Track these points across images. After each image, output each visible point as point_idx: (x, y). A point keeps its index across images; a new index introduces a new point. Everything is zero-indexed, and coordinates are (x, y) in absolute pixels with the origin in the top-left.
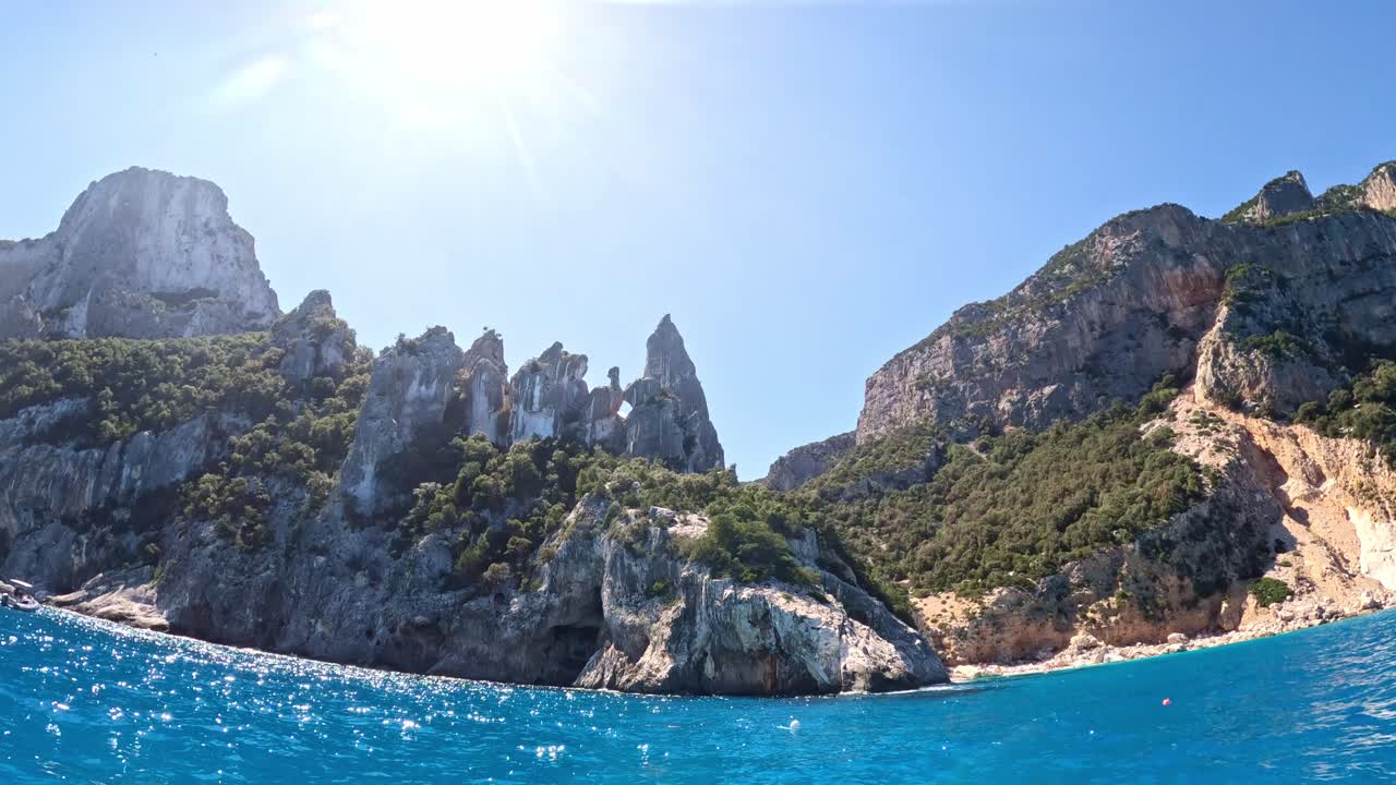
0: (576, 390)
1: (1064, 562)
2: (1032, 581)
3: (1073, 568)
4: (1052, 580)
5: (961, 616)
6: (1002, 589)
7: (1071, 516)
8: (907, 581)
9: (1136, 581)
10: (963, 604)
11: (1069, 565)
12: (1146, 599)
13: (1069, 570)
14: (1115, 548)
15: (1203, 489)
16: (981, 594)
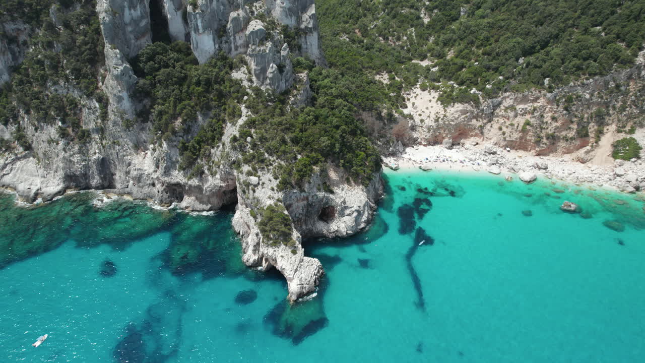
0: (222, 7)
1: (506, 91)
2: (481, 98)
3: (508, 97)
4: (492, 102)
5: (433, 116)
6: (460, 104)
7: (534, 48)
8: (425, 63)
9: (542, 116)
10: (438, 108)
11: (507, 94)
12: (542, 129)
13: (505, 98)
14: (540, 92)
15: (637, 56)
16: (449, 104)
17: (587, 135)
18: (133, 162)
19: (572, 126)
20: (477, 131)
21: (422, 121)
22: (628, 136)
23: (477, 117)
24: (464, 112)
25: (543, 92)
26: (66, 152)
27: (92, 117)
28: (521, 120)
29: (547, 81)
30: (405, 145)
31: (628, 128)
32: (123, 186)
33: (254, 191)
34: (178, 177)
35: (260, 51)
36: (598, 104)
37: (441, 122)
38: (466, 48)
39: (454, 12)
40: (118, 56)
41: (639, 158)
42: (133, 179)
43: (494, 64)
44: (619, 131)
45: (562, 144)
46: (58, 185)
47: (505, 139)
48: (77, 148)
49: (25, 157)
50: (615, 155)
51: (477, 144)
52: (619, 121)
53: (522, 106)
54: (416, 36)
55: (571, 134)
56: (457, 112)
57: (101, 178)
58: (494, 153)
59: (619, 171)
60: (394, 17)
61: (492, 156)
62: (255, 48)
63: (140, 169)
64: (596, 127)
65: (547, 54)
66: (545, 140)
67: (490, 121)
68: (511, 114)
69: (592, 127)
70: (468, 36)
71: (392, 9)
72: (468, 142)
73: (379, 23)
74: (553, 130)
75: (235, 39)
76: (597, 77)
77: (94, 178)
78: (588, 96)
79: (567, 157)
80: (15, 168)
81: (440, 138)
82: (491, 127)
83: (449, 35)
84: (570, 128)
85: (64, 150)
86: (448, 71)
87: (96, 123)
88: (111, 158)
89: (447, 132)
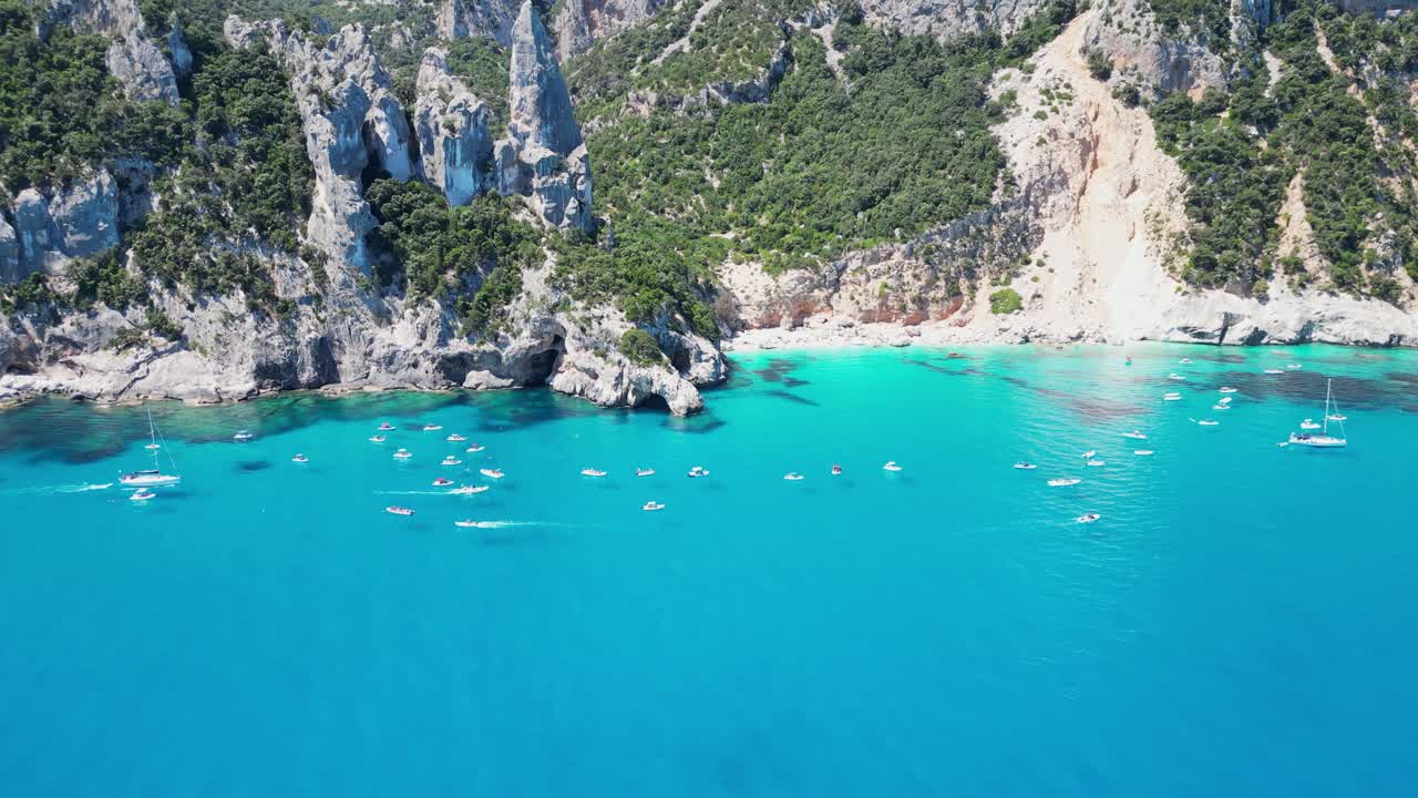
0: (480, 135)
1: (849, 250)
2: (820, 264)
3: (854, 257)
4: (835, 265)
5: (762, 291)
6: (794, 271)
7: (873, 199)
8: (730, 236)
9: (901, 276)
10: (767, 279)
11: (852, 253)
12: (904, 291)
13: (851, 259)
14: (892, 245)
15: (991, 196)
16: (779, 273)
17: (959, 293)
18: (377, 337)
19: (938, 283)
20: (823, 304)
21: (747, 298)
22: (1005, 288)
23: (819, 286)
24: (801, 280)
25: (895, 245)
26: (260, 332)
27: (299, 281)
28: (875, 285)
29: (897, 231)
30: (734, 330)
31: (1003, 278)
32: (359, 376)
33: (600, 324)
34: (458, 346)
35: (554, 182)
36: (963, 255)
37: (773, 295)
38: (783, 209)
39: (754, 170)
40: (355, 189)
41: (1021, 309)
42: (378, 363)
43: (826, 222)
44: (994, 285)
45: (933, 308)
46: (246, 382)
47: (860, 310)
48: (276, 326)
49: (172, 351)
50: (995, 311)
51: (826, 321)
52: (991, 272)
53: (874, 267)
54: (707, 204)
55: (941, 294)
56: (792, 280)
57: (316, 369)
58: (850, 326)
59: (1004, 325)
60: (666, 182)
61: (848, 329)
62: (547, 180)
63: (392, 345)
64: (967, 283)
65: (891, 202)
66: (910, 305)
67: (837, 290)
68: (863, 278)
69: (964, 284)
70: (783, 198)
71: (660, 171)
72: (814, 320)
73: (643, 192)
74: (918, 292)
75: (503, 175)
76: (953, 221)
77: (303, 371)
78: (949, 245)
79: (942, 323)
80: (154, 369)
81: (775, 318)
82: (840, 297)
83: (753, 197)
84: (937, 286)
85: (256, 328)
86: (766, 240)
87: (307, 289)
88: (336, 337)
89: (784, 307)
